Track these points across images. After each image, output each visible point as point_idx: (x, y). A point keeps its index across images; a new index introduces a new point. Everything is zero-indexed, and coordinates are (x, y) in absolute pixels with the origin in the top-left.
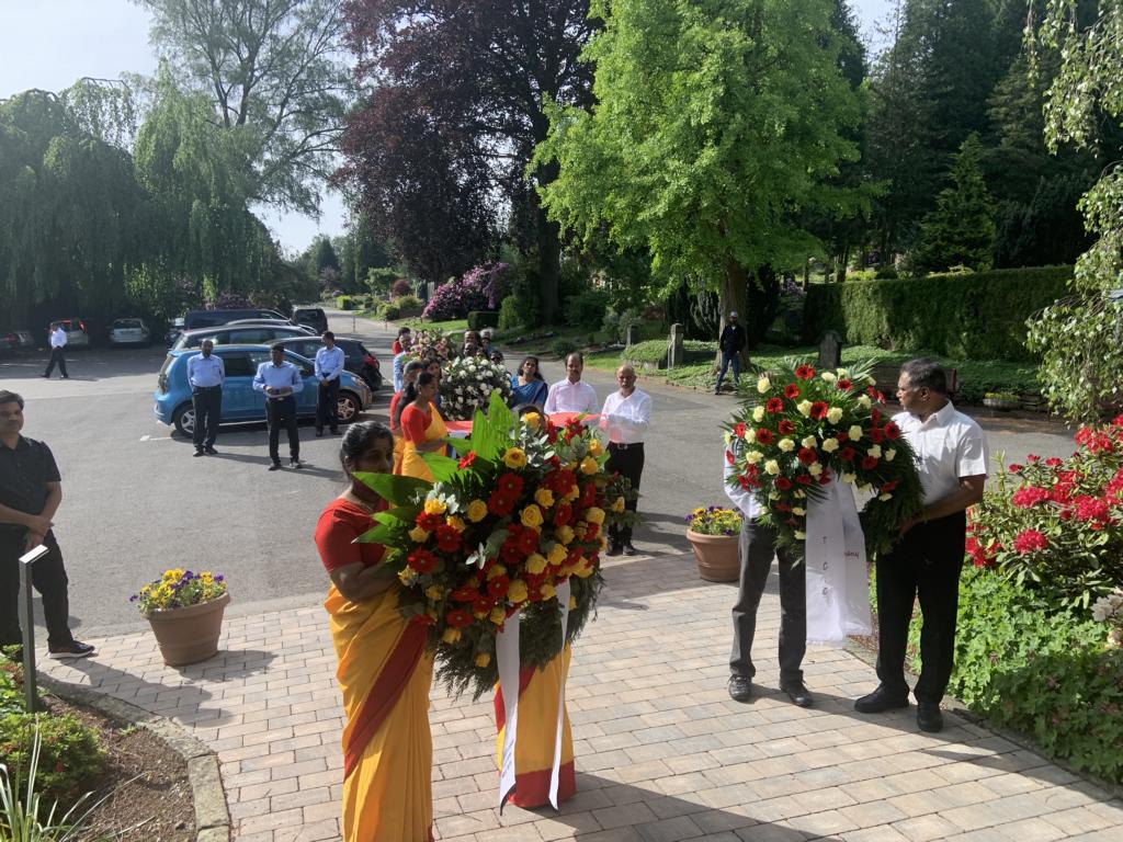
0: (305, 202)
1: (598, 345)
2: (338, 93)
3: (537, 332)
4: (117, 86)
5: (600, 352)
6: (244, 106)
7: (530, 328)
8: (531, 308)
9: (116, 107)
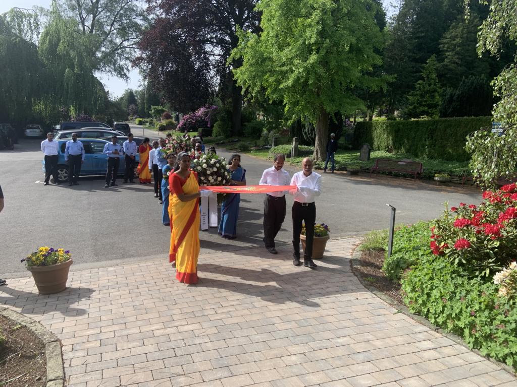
0: (121, 72)
1: (258, 146)
2: (139, 21)
3: (231, 139)
4: (31, 12)
5: (259, 150)
6: (93, 25)
7: (227, 137)
8: (227, 127)
9: (30, 23)
